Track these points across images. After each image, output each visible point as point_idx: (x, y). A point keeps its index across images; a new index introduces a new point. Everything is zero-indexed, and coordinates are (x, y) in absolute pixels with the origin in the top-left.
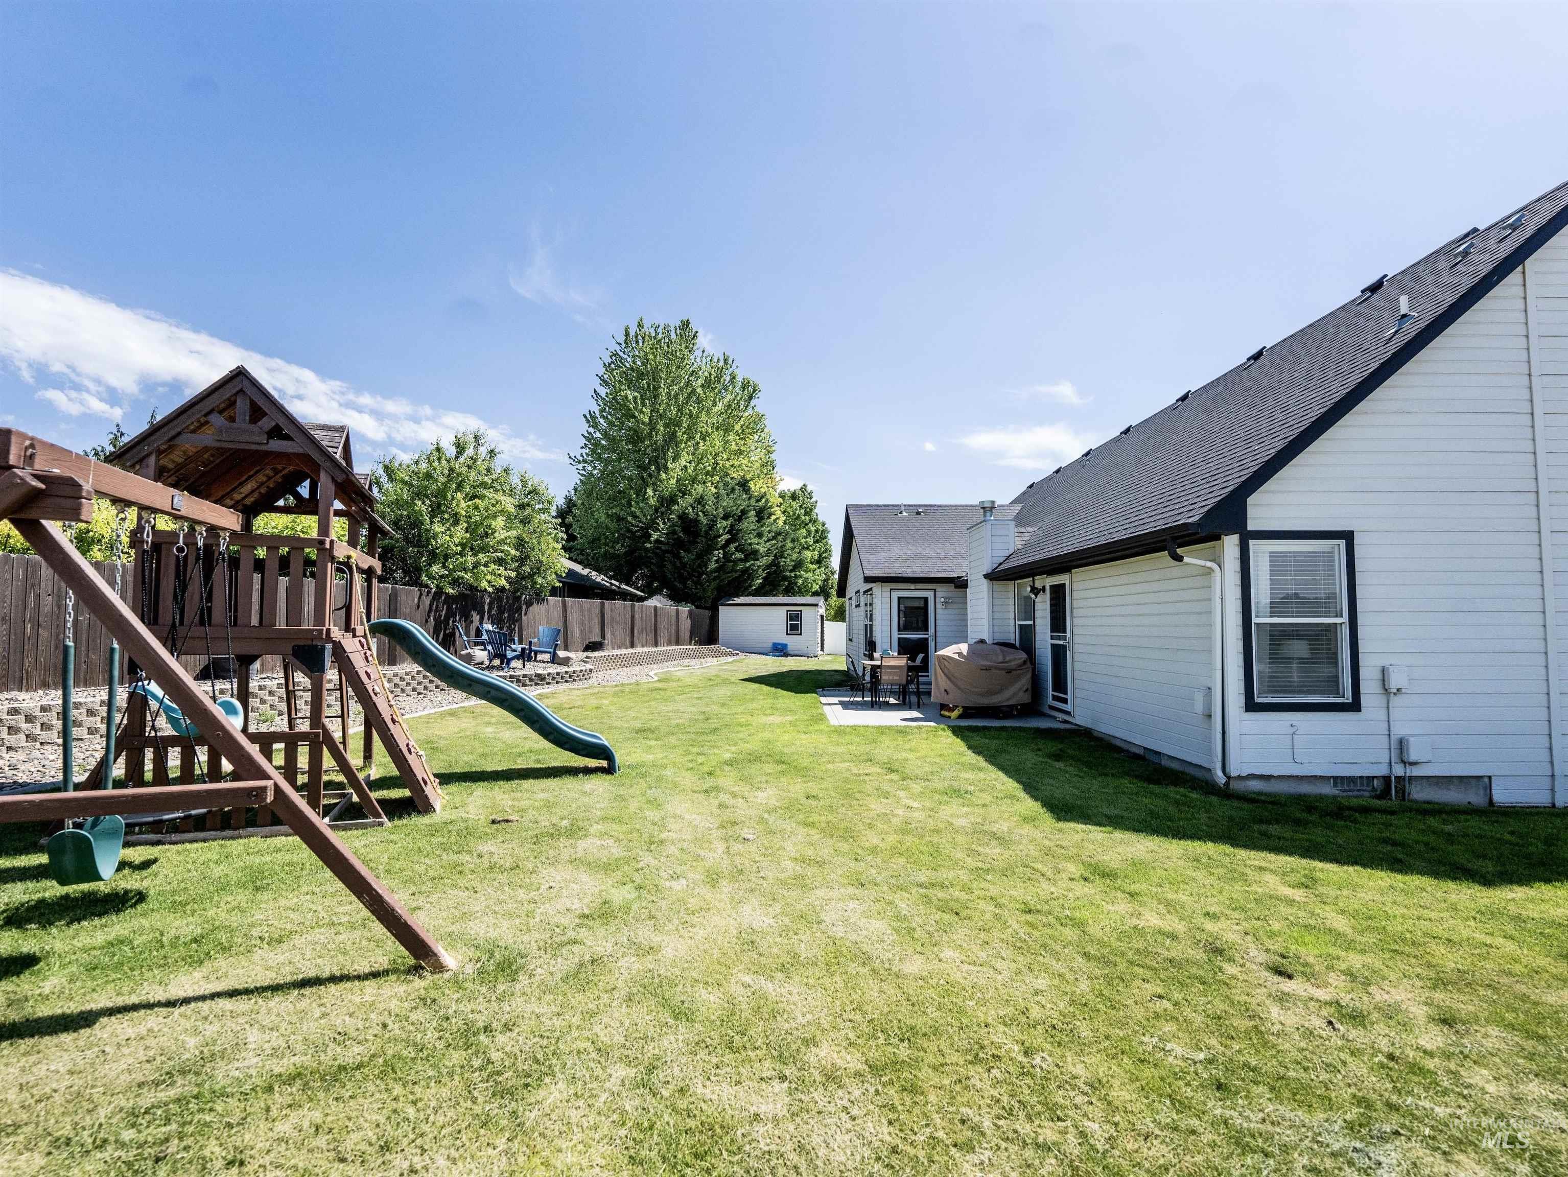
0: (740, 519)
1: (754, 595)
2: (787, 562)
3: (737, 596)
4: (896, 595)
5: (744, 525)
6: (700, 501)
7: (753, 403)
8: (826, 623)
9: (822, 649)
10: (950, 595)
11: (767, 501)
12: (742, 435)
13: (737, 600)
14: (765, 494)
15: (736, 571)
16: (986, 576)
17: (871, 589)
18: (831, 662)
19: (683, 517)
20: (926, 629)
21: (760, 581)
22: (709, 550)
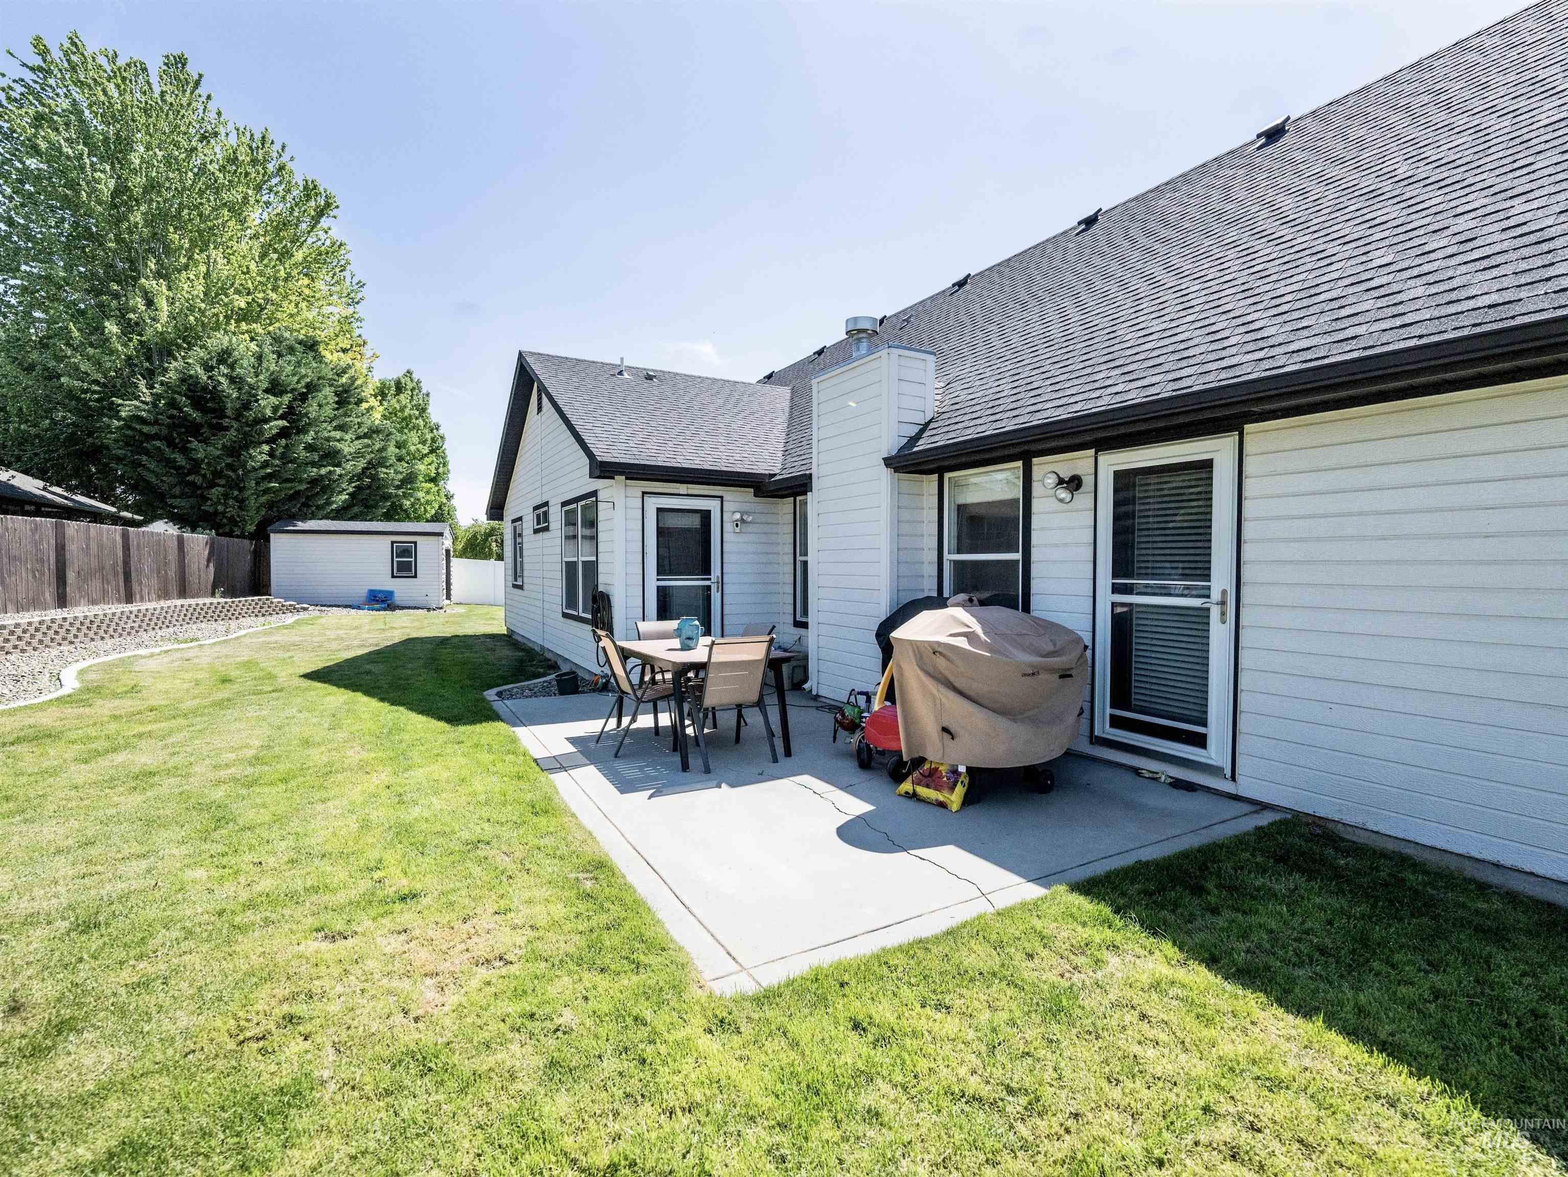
0: (303, 397)
1: (333, 519)
2: (391, 474)
3: (304, 518)
4: (653, 504)
5: (312, 409)
6: (224, 357)
7: (324, 222)
8: (454, 561)
9: (448, 597)
10: (746, 507)
11: (353, 379)
12: (308, 269)
13: (301, 525)
14: (349, 367)
15: (301, 481)
16: (889, 462)
17: (594, 494)
18: (467, 616)
19: (186, 380)
20: (706, 569)
21: (344, 497)
22: (248, 441)
